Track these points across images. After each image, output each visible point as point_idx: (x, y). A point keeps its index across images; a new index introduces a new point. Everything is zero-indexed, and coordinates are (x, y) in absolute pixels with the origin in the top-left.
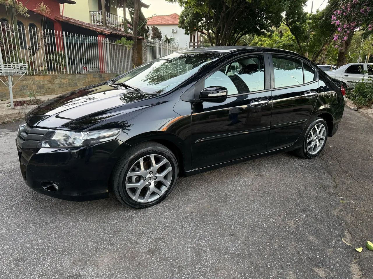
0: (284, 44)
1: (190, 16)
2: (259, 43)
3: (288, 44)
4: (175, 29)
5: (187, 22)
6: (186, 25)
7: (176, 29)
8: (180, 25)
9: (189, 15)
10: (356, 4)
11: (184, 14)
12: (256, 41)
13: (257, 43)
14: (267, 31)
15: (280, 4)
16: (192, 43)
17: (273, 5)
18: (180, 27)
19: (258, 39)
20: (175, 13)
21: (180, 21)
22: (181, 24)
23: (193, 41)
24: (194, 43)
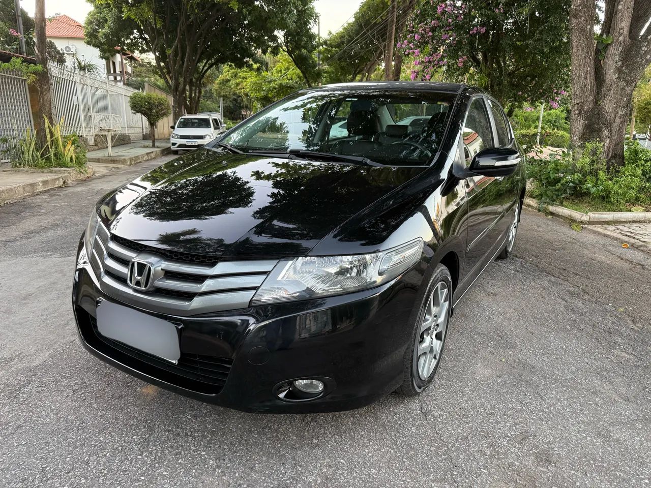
0: (281, 84)
1: (109, 23)
2: (233, 82)
3: (287, 83)
4: (71, 47)
5: (104, 34)
6: (103, 41)
7: (74, 46)
8: (89, 39)
9: (106, 21)
10: (436, 27)
11: (95, 18)
12: (228, 77)
13: (228, 81)
14: (253, 61)
15: (283, 17)
16: (111, 75)
17: (273, 18)
18: (89, 43)
19: (230, 74)
20: (65, 16)
21: (89, 32)
22: (90, 37)
23: (112, 72)
24: (115, 75)
